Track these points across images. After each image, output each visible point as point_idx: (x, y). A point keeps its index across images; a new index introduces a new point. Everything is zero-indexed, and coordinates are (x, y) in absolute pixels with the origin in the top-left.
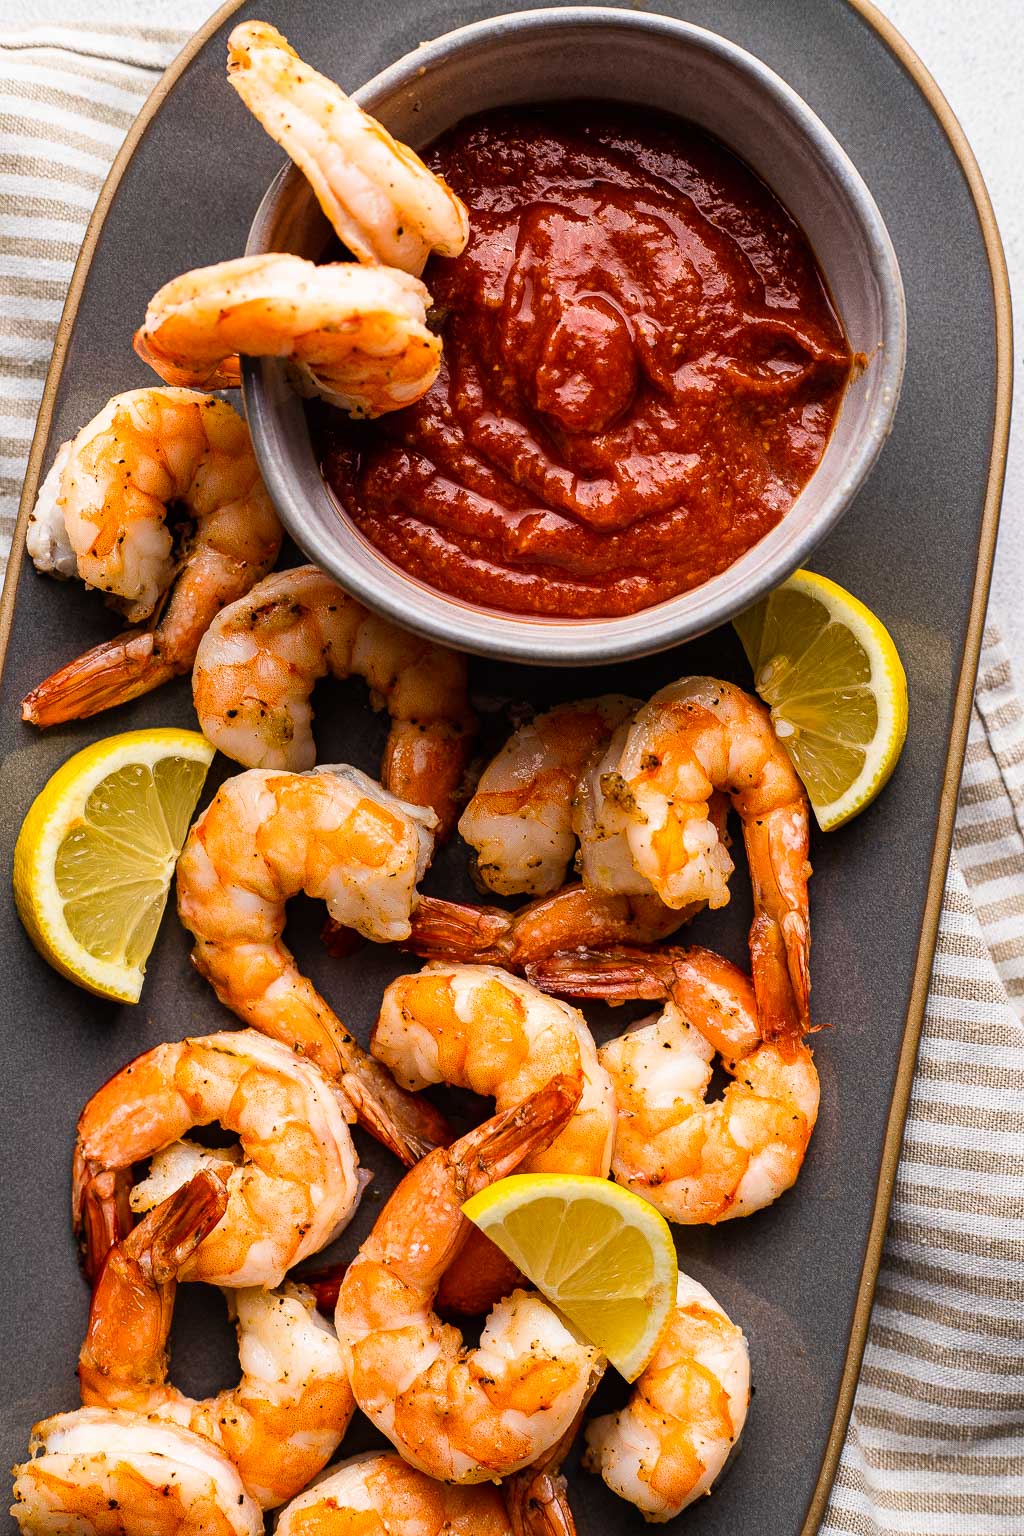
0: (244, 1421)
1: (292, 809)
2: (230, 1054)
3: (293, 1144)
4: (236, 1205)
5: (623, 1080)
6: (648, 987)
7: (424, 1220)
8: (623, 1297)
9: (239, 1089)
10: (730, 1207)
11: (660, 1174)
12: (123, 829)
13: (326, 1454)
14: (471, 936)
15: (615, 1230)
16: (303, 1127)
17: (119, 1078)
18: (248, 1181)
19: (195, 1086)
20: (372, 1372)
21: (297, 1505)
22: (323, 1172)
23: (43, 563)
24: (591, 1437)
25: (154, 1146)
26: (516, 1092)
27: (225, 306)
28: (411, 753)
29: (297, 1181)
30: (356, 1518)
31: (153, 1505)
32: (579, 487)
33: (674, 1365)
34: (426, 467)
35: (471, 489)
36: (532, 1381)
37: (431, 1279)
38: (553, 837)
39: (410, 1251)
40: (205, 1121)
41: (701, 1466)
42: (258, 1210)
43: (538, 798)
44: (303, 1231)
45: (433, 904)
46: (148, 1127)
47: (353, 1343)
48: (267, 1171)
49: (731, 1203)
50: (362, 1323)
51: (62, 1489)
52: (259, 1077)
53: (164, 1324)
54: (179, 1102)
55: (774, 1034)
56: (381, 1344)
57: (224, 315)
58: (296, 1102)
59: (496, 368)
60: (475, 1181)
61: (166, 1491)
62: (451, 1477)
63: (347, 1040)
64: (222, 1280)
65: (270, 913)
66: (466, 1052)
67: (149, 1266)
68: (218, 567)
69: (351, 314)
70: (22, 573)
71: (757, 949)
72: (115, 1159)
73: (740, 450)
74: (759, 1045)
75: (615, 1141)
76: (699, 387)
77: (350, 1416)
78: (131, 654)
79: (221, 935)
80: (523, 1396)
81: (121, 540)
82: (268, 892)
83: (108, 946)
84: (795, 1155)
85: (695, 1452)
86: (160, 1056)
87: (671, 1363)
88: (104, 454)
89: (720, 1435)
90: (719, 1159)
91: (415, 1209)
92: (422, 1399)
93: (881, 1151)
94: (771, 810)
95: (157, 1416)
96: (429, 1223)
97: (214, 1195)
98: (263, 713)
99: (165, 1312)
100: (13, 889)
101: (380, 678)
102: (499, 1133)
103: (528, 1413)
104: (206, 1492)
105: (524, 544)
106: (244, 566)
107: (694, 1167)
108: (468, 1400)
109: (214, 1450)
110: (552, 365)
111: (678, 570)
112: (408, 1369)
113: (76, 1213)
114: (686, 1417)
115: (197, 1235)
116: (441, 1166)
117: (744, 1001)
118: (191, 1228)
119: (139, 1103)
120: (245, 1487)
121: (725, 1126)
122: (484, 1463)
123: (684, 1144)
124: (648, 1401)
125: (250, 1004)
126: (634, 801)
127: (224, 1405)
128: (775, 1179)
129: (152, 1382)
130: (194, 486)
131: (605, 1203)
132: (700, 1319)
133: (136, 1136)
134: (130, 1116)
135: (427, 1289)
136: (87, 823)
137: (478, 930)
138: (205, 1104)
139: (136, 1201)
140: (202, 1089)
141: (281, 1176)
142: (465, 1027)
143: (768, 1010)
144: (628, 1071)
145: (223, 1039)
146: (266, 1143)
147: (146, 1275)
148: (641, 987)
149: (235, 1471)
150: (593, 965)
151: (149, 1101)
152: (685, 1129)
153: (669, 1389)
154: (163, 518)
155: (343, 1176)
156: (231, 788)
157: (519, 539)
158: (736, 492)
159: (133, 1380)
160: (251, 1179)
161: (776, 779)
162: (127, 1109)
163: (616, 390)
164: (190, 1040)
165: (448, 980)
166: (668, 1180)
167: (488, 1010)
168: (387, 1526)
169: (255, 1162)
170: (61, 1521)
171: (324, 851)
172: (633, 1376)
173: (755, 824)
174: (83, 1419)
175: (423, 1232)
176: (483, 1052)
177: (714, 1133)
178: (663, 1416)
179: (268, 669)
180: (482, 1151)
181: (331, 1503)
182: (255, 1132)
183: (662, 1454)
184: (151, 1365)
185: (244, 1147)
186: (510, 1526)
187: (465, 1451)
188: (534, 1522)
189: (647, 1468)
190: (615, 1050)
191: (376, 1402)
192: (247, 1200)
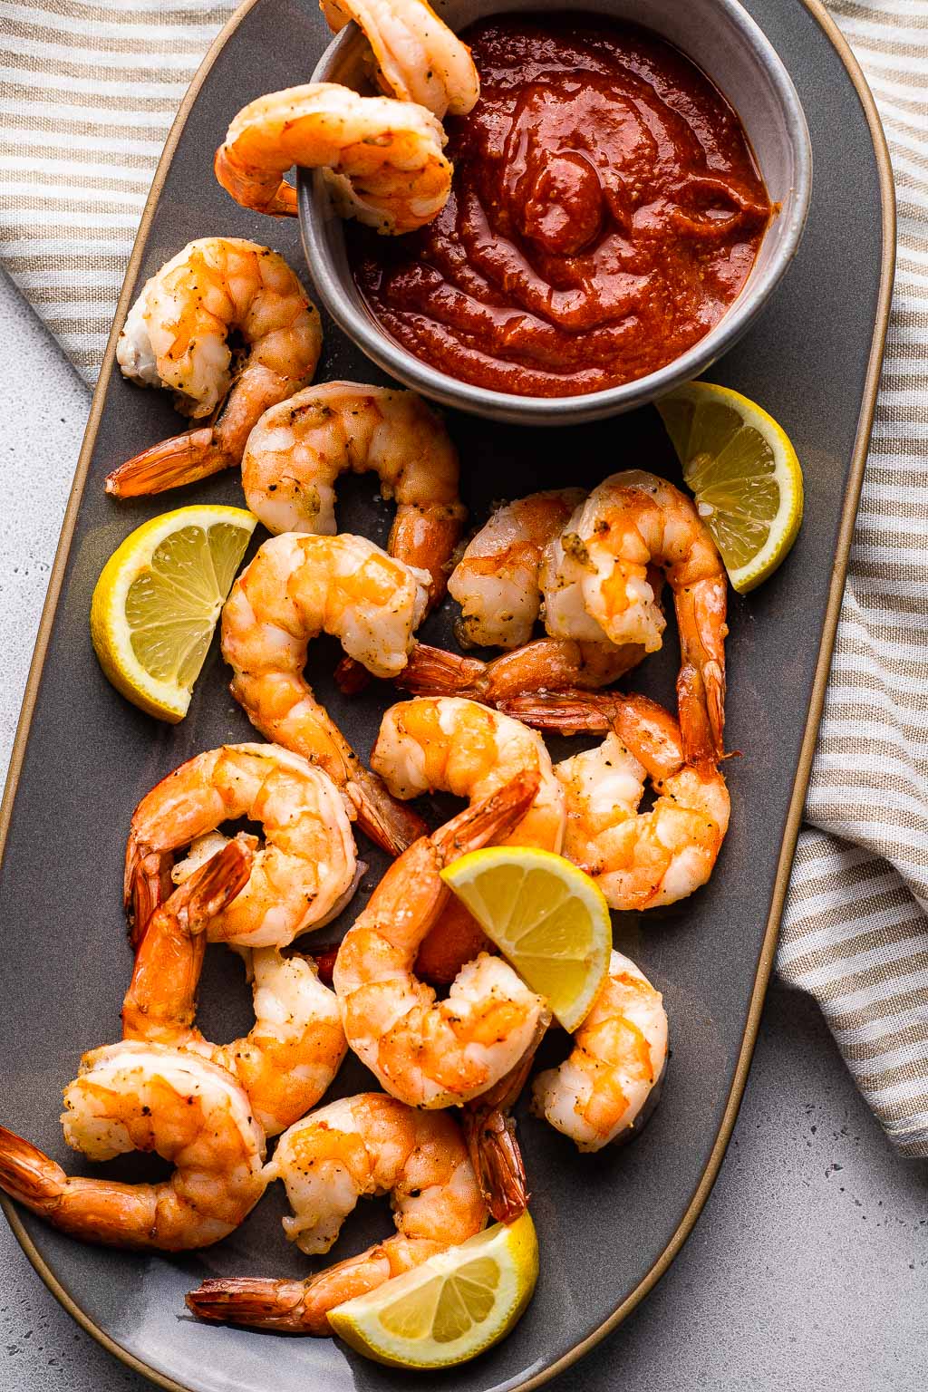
0: (256, 1056)
1: (318, 560)
2: (259, 756)
3: (307, 827)
4: (257, 875)
5: (573, 789)
6: (593, 720)
7: (409, 891)
8: (567, 957)
9: (264, 784)
10: (656, 896)
11: (600, 866)
12: (181, 577)
13: (321, 1087)
14: (454, 677)
15: (566, 897)
16: (318, 818)
17: (168, 780)
18: (267, 858)
19: (229, 782)
20: (361, 1017)
21: (294, 1128)
22: (328, 852)
23: (128, 370)
24: (537, 1087)
25: (193, 833)
26: (486, 789)
27: (289, 119)
28: (413, 528)
29: (308, 859)
30: (343, 1138)
31: (178, 1112)
32: (554, 295)
33: (606, 1021)
34: (436, 277)
35: (469, 294)
36: (492, 1018)
37: (414, 943)
38: (523, 596)
39: (397, 917)
40: (235, 813)
41: (626, 1101)
42: (275, 883)
43: (512, 563)
44: (310, 899)
45: (425, 649)
46: (189, 815)
47: (347, 994)
48: (284, 850)
49: (657, 892)
50: (355, 978)
51: (104, 1096)
52: (281, 776)
53: (194, 974)
54: (216, 795)
55: (695, 758)
56: (370, 994)
57: (288, 126)
58: (310, 796)
59: (494, 204)
60: (452, 857)
61: (190, 1100)
62: (422, 1102)
63: (352, 756)
64: (243, 940)
65: (295, 649)
66: (447, 758)
67: (186, 919)
68: (266, 378)
69: (386, 130)
70: (112, 376)
71: (683, 691)
72: (161, 843)
73: (680, 277)
74: (683, 766)
75: (564, 838)
76: (651, 226)
77: (343, 1056)
78: (195, 443)
79: (255, 665)
80: (484, 1030)
81: (192, 348)
82: (294, 629)
83: (164, 670)
84: (709, 855)
85: (621, 1089)
86: (202, 761)
87: (603, 1020)
88: (182, 282)
89: (642, 1077)
90: (648, 857)
91: (402, 883)
92: (401, 1037)
93: (779, 856)
94: (697, 580)
95: (185, 1048)
96: (413, 894)
97: (242, 858)
98: (297, 490)
99: (196, 961)
100: (89, 625)
101: (390, 469)
102: (472, 821)
103: (487, 1044)
104: (223, 1103)
105: (509, 337)
106: (287, 379)
107: (628, 863)
108: (439, 1035)
109: (231, 1079)
110: (539, 200)
111: (628, 367)
112: (390, 1013)
113: (127, 891)
114: (614, 1063)
115: (226, 891)
116: (425, 848)
117: (670, 733)
118: (222, 886)
119: (182, 797)
120: (252, 1111)
121: (653, 830)
122: (450, 1088)
123: (620, 841)
124: (584, 1050)
125: (276, 723)
126: (588, 556)
127: (242, 1045)
128: (692, 873)
129: (182, 1021)
130: (250, 314)
131: (556, 874)
132: (630, 985)
133: (180, 823)
134: (175, 808)
135: (410, 950)
136: (152, 569)
137: (460, 671)
138: (236, 796)
139: (177, 874)
140: (234, 784)
141: (295, 854)
142: (447, 738)
143: (690, 739)
144: (576, 781)
145: (254, 747)
146: (284, 828)
147: (183, 927)
148: (589, 720)
149: (246, 1098)
150: (551, 703)
151: (191, 795)
152: (620, 831)
153: (602, 1040)
154: (225, 336)
155: (345, 857)
156: (268, 547)
157: (505, 335)
158: (676, 309)
159: (168, 1018)
160: (271, 855)
161: (701, 557)
162: (173, 802)
163: (586, 223)
164: (226, 746)
165: (435, 703)
166: (607, 872)
167: (467, 724)
168: (368, 1147)
169: (275, 844)
170: (102, 1127)
171: (341, 593)
172: (572, 1027)
173: (683, 591)
174: (124, 1050)
175: (408, 901)
176: (461, 758)
177: (645, 835)
178: (596, 1062)
179: (302, 456)
180: (458, 835)
181: (323, 1125)
182: (275, 819)
183: (595, 1092)
184: (184, 1006)
185: (266, 832)
186: (468, 1155)
187: (434, 1079)
188: (487, 1149)
189: (582, 1103)
190: (567, 766)
191: (365, 1042)
192: (266, 872)
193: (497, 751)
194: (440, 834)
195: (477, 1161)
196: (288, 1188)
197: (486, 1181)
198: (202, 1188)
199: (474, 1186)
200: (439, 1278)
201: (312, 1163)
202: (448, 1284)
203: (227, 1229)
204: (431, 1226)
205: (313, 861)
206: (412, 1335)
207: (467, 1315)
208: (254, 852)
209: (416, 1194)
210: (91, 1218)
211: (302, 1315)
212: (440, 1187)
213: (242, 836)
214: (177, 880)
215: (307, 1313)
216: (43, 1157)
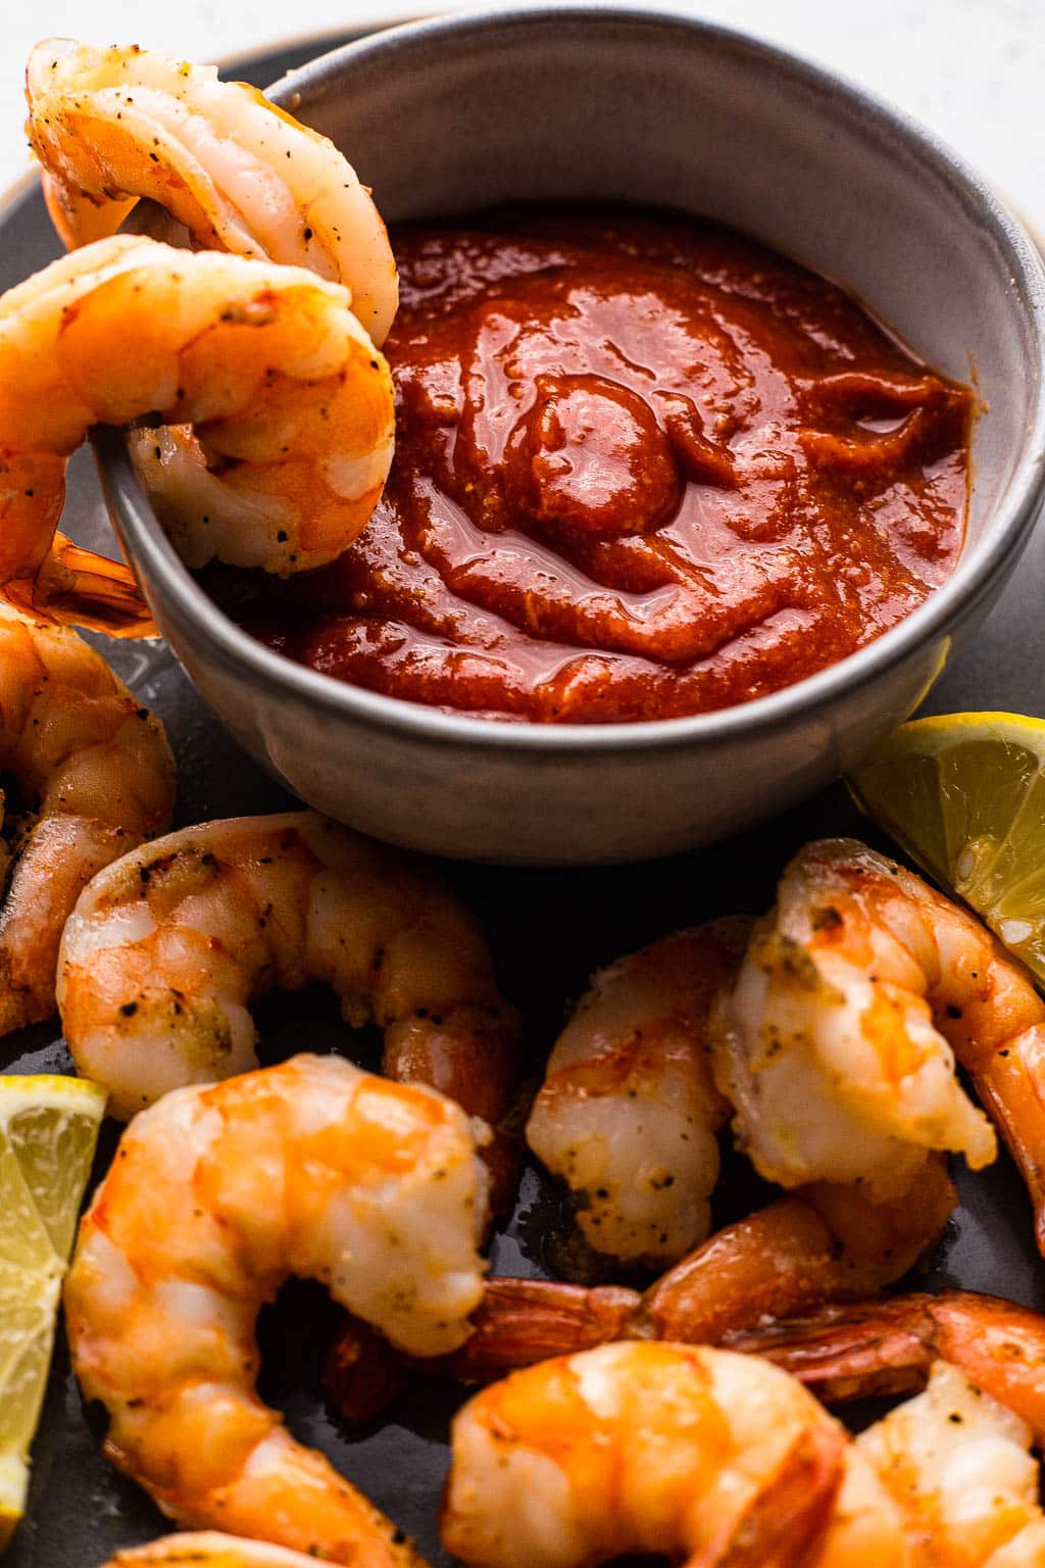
1: (250, 1119)
5: (898, 1480)
6: (897, 1349)
14: (579, 1330)
26: (723, 1508)
28: (426, 1055)
38: (685, 1127)
43: (648, 1063)
63: (399, 1539)
66: (619, 1465)
79: (154, 1381)
82: (227, 1275)
94: (1015, 1034)
98: (178, 1009)
106: (120, 833)
125: (219, 1494)
126: (816, 973)
130: (30, 721)
137: (588, 1314)
142: (607, 1426)
144: (903, 1464)
145: (183, 1542)
148: (884, 1352)
156: (141, 1131)
161: (1013, 987)
165: (562, 1364)
167: (645, 1383)
171: (314, 1169)
173: (997, 1060)
176: (651, 1456)
179: (176, 951)
190: (875, 1440)
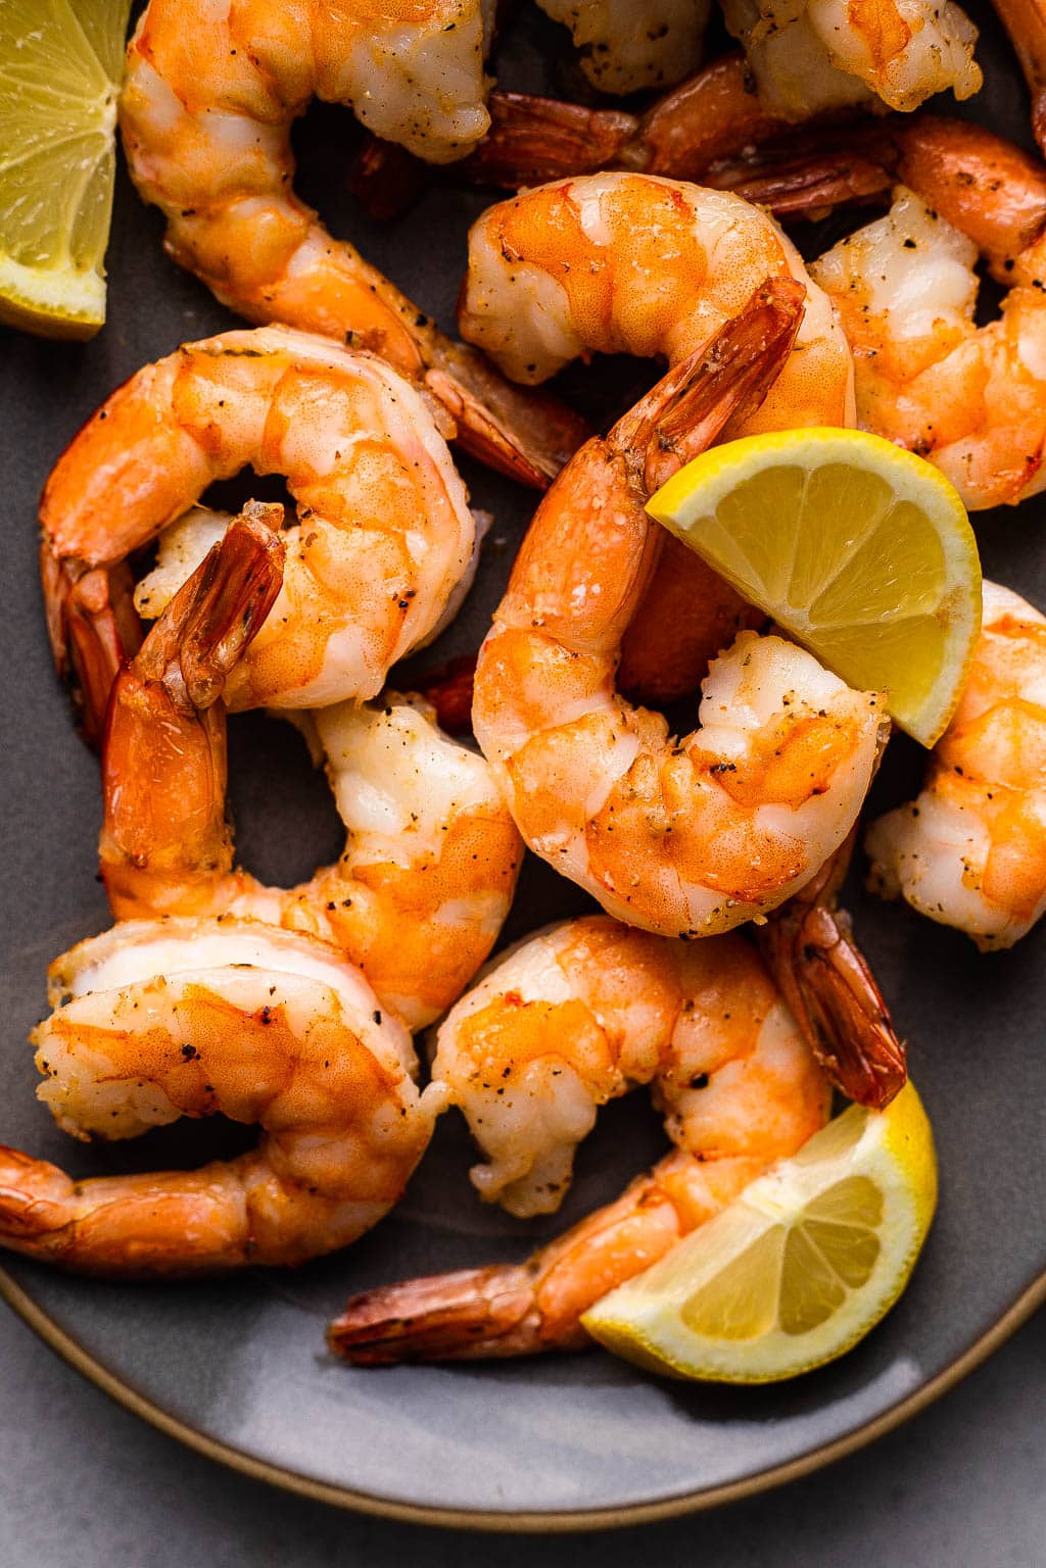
0: (362, 899)
2: (252, 353)
3: (371, 470)
4: (294, 576)
5: (854, 302)
7: (586, 547)
8: (905, 615)
9: (273, 404)
10: (1037, 473)
11: (928, 437)
12: (29, 66)
13: (491, 931)
14: (580, 146)
15: (883, 509)
16: (385, 447)
17: (90, 429)
18: (308, 540)
19: (207, 412)
20: (542, 794)
21: (462, 1012)
22: (420, 510)
24: (874, 847)
25: (158, 519)
26: (699, 331)
29: (386, 531)
30: (553, 1014)
31: (250, 1042)
33: (991, 710)
36: (794, 755)
37: (612, 638)
39: (573, 599)
40: (231, 467)
42: (333, 583)
44: (404, 603)
45: (517, 103)
46: (144, 489)
47: (506, 755)
48: (336, 521)
49: (1037, 466)
50: (516, 724)
51: (107, 1044)
52: (302, 382)
53: (218, 775)
54: (187, 443)
56: (551, 749)
58: (364, 410)
60: (659, 469)
61: (265, 1018)
62: (687, 927)
63: (421, 322)
64: (290, 699)
65: (271, 144)
66: (611, 289)
67: (181, 685)
72: (102, 548)
77: (518, 867)
79: (204, 197)
80: (783, 779)
83: (42, 247)
86: (147, 383)
87: (986, 708)
90: (1013, 404)
91: (570, 534)
92: (626, 818)
95: (230, 916)
96: (596, 549)
97: (262, 550)
99: (215, 754)
102: (683, 393)
103: (794, 803)
104: (325, 1009)
107: (977, 422)
108: (699, 803)
109: (327, 952)
112: (596, 777)
113: (58, 646)
114: (1021, 783)
115: (245, 618)
116: (601, 460)
117: (1007, 167)
118: (236, 608)
119: (125, 457)
120: (380, 1001)
122: (737, 895)
124: (959, 771)
127: (330, 884)
129: (213, 866)
131: (862, 465)
132: (1017, 637)
133: (130, 507)
134: (115, 479)
135: (605, 654)
138: (225, 438)
139: (145, 601)
140: (218, 417)
141: (359, 525)
144: (857, 287)
145: (238, 338)
146: (328, 480)
147: (179, 700)
149: (361, 978)
151: (140, 450)
152: (954, 366)
159: (188, 867)
160: (313, 536)
162: (109, 469)
164: (188, 347)
165: (564, 191)
167: (634, 219)
168: (600, 1020)
169: (317, 512)
170: (117, 1095)
172: (932, 737)
174: (120, 942)
175: (588, 566)
176: (638, 284)
177: (1000, 363)
178: (986, 789)
180: (662, 423)
181: (513, 999)
182: (308, 466)
183: (994, 844)
184: (209, 840)
185: (296, 493)
186: (778, 993)
187: (705, 883)
188: (814, 980)
189: (974, 869)
190: (833, 261)
191: (556, 838)
192: (313, 570)
193: (703, 256)
194: (626, 429)
195: (798, 1003)
196: (472, 1121)
197: (821, 1034)
198: (323, 1159)
199: (798, 1047)
200: (778, 1228)
201: (507, 1071)
202: (794, 1234)
203: (380, 1210)
204: (738, 1134)
205: (393, 530)
206: (744, 1333)
207: (835, 1280)
208: (281, 533)
209: (701, 1082)
210: (134, 1247)
211: (538, 1329)
212: (741, 1062)
213: (253, 507)
214: (148, 612)
215: (549, 1322)
216: (23, 1159)
